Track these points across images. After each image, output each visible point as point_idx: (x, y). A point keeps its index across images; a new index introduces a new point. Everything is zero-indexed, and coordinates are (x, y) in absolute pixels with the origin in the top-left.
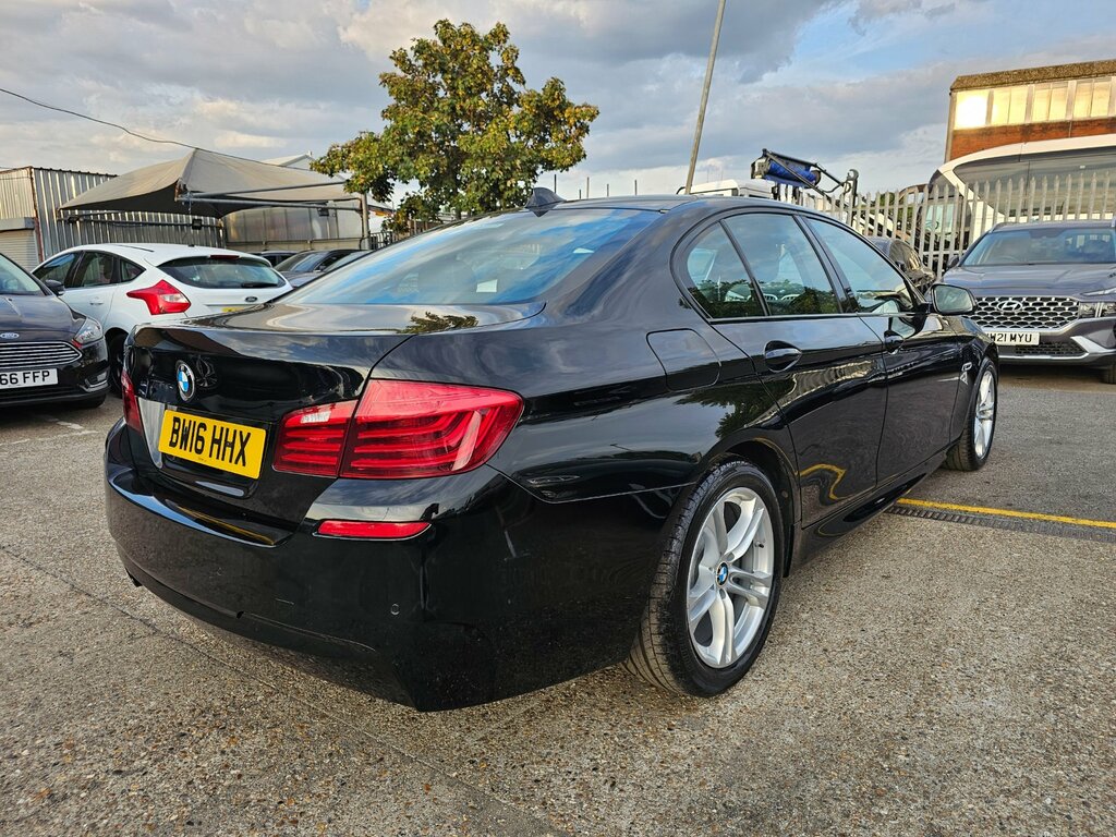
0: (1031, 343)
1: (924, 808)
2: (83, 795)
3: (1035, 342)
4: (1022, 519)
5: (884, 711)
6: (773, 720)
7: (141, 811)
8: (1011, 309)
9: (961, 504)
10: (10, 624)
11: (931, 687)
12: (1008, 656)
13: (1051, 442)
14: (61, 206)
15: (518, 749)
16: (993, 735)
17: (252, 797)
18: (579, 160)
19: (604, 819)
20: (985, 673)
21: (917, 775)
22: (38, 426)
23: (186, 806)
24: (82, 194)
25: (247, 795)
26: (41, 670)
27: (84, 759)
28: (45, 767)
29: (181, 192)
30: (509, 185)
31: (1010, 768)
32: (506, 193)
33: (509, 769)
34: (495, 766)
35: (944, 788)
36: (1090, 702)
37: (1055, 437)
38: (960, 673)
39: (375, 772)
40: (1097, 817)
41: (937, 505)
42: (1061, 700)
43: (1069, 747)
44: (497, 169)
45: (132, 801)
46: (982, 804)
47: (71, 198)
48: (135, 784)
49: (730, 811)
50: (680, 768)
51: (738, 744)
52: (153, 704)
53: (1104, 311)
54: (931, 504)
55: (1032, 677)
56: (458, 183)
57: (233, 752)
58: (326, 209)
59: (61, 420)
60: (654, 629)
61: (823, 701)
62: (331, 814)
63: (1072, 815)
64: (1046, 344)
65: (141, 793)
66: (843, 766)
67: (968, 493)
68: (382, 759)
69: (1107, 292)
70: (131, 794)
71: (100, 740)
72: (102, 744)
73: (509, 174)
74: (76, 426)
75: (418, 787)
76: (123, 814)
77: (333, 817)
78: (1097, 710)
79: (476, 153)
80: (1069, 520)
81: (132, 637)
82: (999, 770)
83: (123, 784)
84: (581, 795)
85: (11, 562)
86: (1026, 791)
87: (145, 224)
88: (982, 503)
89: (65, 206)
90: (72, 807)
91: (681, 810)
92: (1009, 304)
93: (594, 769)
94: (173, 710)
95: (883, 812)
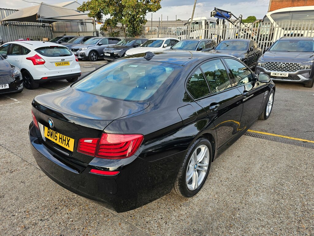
0: (286, 76)
1: (242, 231)
2: (33, 227)
3: (287, 76)
4: (276, 137)
5: (234, 201)
6: (207, 203)
7: (48, 232)
8: (281, 66)
9: (261, 131)
10: (7, 172)
11: (247, 193)
12: (267, 184)
13: (287, 110)
14: (2, 20)
15: (142, 213)
16: (261, 208)
17: (76, 227)
18: (159, 9)
19: (164, 234)
20: (261, 189)
21: (241, 221)
22: (5, 99)
23: (60, 230)
24: (8, 16)
25: (75, 227)
26: (17, 187)
27: (32, 216)
28: (22, 218)
29: (38, 17)
30: (138, 17)
31: (264, 219)
32: (137, 19)
33: (140, 219)
34: (137, 218)
35: (247, 224)
36: (286, 199)
37: (288, 108)
38: (255, 189)
39: (107, 219)
40: (283, 234)
41: (254, 132)
42: (279, 198)
43: (279, 212)
44: (134, 11)
45: (46, 229)
46: (256, 230)
47: (5, 17)
48: (46, 223)
49: (195, 231)
50: (183, 218)
51: (198, 211)
52: (48, 198)
53: (307, 67)
54: (253, 131)
55: (272, 191)
56: (123, 15)
57: (70, 213)
58: (83, 23)
59: (11, 97)
60: (177, 184)
61: (219, 197)
62: (96, 232)
63: (277, 233)
64: (290, 76)
65: (48, 226)
66: (223, 218)
67: (263, 127)
68: (108, 216)
69: (309, 62)
70: (45, 227)
71: (35, 210)
72: (36, 211)
73: (137, 13)
74: (15, 100)
75: (118, 224)
76: (44, 233)
77: (97, 233)
78: (287, 201)
79: (127, 6)
80: (288, 137)
81: (40, 176)
82: (261, 219)
83: (43, 223)
84: (158, 226)
85: (4, 150)
86: (267, 226)
87: (28, 26)
88: (266, 131)
89: (3, 20)
90: (30, 230)
91: (183, 231)
92: (281, 65)
93: (162, 219)
94: (53, 200)
95: (232, 232)
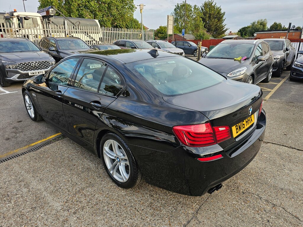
3: (44, 73)
8: (35, 65)
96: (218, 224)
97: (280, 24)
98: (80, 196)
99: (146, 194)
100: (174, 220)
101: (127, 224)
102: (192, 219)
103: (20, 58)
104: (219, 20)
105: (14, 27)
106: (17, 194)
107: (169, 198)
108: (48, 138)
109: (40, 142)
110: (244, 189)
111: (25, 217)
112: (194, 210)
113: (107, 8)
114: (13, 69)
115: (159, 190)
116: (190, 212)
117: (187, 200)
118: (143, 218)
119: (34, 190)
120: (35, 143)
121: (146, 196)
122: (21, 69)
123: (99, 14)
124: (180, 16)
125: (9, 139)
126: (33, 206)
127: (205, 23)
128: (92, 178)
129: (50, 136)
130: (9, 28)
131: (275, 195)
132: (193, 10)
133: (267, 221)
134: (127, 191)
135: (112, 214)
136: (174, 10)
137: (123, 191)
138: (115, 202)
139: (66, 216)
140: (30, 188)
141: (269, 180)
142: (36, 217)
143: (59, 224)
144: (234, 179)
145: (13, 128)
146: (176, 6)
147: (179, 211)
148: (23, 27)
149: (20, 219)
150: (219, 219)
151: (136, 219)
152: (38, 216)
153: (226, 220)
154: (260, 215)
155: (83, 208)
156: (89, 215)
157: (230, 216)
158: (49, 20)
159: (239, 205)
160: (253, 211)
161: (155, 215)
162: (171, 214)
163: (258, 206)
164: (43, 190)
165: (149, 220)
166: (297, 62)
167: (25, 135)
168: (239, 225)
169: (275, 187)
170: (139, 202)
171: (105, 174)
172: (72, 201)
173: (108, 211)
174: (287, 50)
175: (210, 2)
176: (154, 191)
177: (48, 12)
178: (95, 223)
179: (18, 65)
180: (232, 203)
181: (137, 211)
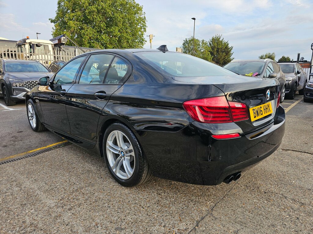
96: (238, 220)
97: (289, 57)
98: (77, 194)
99: (153, 192)
100: (185, 216)
101: (130, 219)
102: (207, 215)
103: (29, 77)
104: (227, 54)
105: (25, 52)
106: (6, 193)
107: (179, 196)
108: (48, 146)
109: (39, 149)
110: (266, 189)
111: (12, 213)
112: (208, 207)
113: (117, 41)
114: (20, 87)
115: (167, 189)
116: (204, 209)
117: (200, 198)
118: (149, 214)
119: (26, 189)
120: (34, 150)
121: (153, 195)
122: (28, 87)
123: (110, 46)
124: (189, 50)
125: (6, 146)
126: (24, 203)
127: (213, 56)
128: (93, 179)
129: (51, 144)
130: (20, 53)
131: (302, 195)
132: (201, 44)
133: (296, 218)
134: (132, 189)
135: (113, 210)
136: (183, 44)
137: (126, 190)
138: (117, 199)
139: (59, 212)
140: (23, 187)
141: (294, 182)
142: (25, 213)
143: (50, 219)
144: (253, 180)
145: (12, 137)
146: (184, 41)
147: (191, 208)
148: (34, 53)
149: (7, 214)
150: (239, 216)
151: (140, 215)
152: (27, 211)
153: (247, 217)
154: (287, 212)
155: (79, 205)
156: (86, 211)
157: (252, 213)
158: (60, 48)
159: (261, 203)
160: (278, 209)
161: (163, 212)
162: (181, 211)
163: (284, 204)
164: (36, 189)
165: (155, 216)
166: (310, 83)
167: (24, 143)
168: (263, 222)
169: (301, 188)
170: (145, 199)
171: (107, 175)
172: (68, 199)
173: (109, 208)
174: (298, 73)
175: (217, 37)
176: (162, 190)
177: (59, 40)
178: (92, 218)
179: (25, 83)
180: (253, 201)
181: (142, 207)
